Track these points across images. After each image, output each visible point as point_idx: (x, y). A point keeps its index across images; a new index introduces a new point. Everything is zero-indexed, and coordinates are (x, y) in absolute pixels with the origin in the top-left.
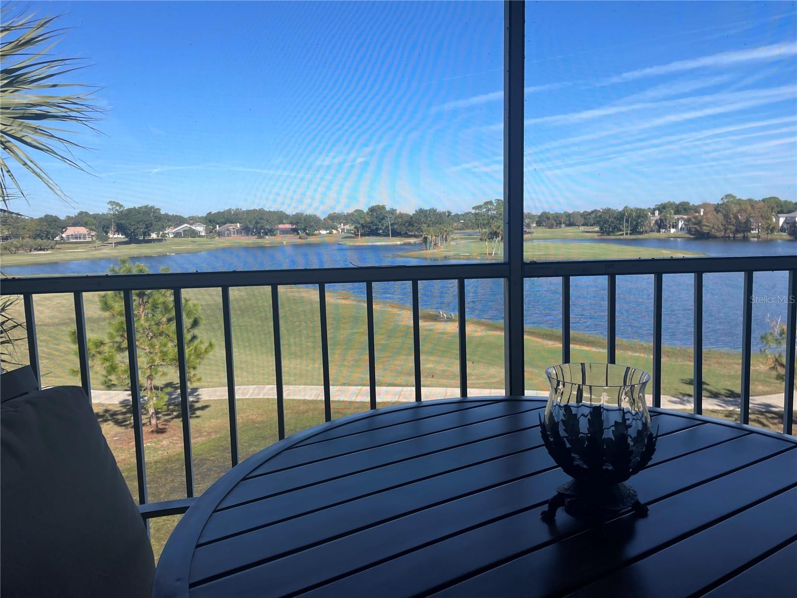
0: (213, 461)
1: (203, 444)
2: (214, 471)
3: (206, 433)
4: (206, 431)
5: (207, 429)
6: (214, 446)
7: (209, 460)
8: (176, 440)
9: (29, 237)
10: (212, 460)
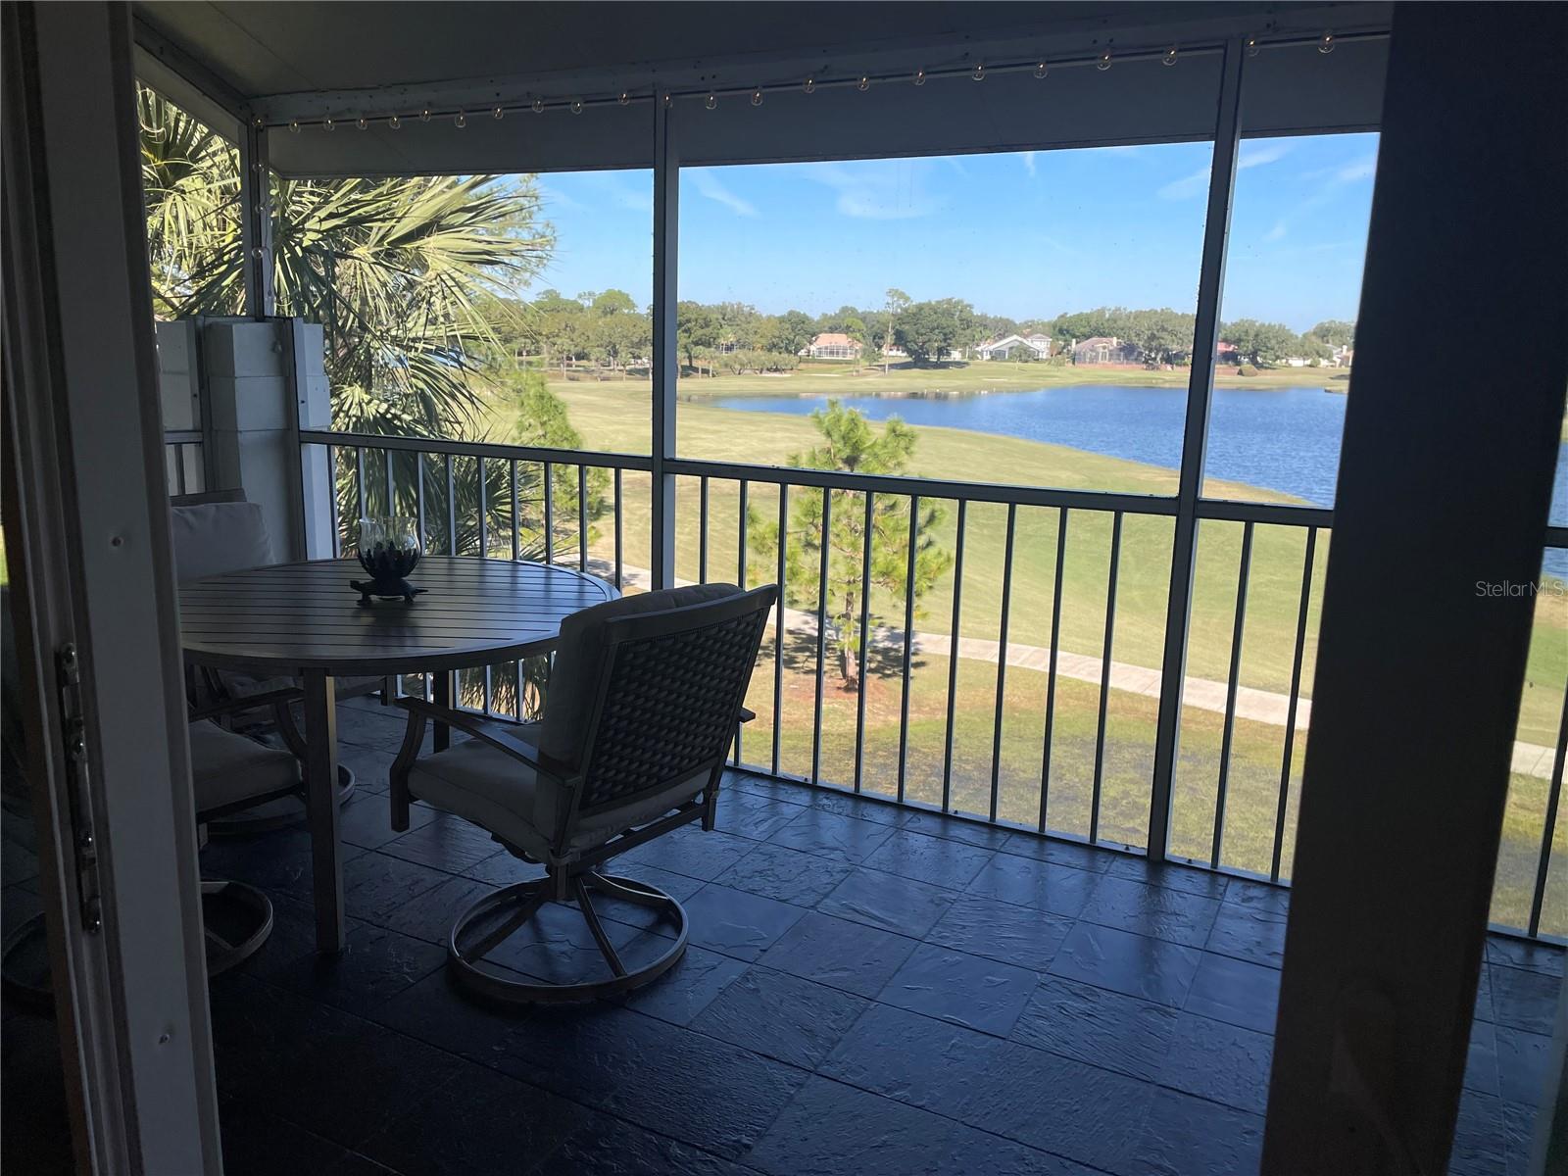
0: (926, 755)
1: (920, 725)
2: (922, 770)
3: (927, 709)
4: (928, 705)
5: (932, 702)
6: (935, 732)
7: (919, 751)
8: (879, 709)
9: (762, 348)
10: (924, 753)
